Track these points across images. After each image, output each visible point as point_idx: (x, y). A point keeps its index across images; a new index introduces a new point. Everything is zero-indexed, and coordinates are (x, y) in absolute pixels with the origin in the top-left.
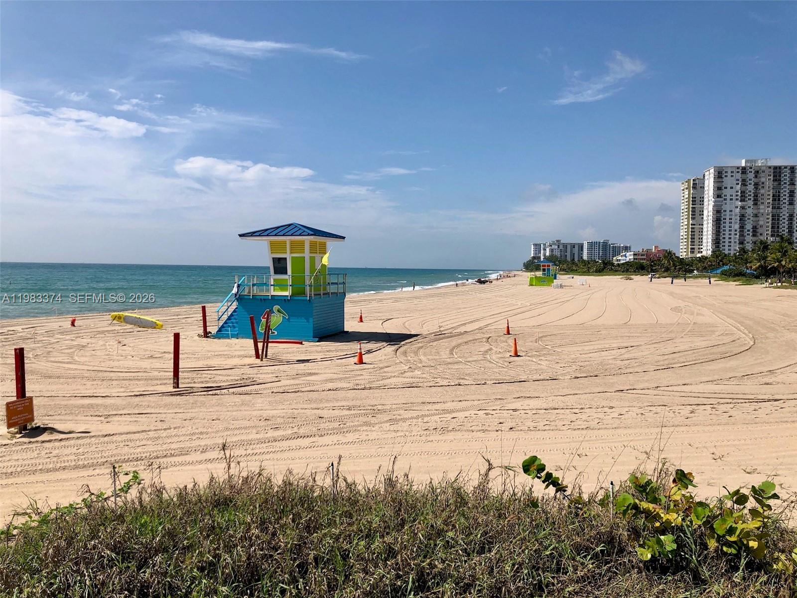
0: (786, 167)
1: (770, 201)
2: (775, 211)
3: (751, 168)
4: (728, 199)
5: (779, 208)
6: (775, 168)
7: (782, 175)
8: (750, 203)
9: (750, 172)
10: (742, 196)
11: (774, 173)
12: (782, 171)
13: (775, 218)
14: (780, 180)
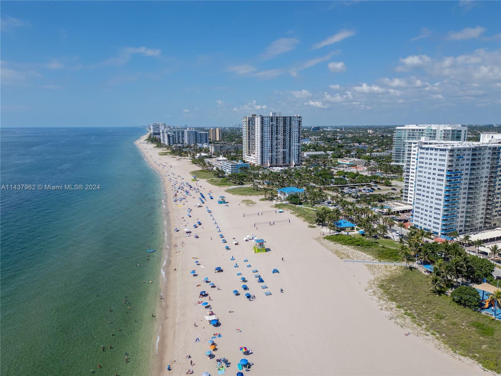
0: (288, 117)
1: (282, 133)
2: (284, 137)
3: (275, 117)
4: (266, 132)
5: (285, 136)
6: (284, 117)
7: (287, 121)
8: (274, 133)
9: (275, 119)
10: (271, 130)
11: (284, 120)
12: (287, 119)
13: (284, 140)
14: (286, 123)
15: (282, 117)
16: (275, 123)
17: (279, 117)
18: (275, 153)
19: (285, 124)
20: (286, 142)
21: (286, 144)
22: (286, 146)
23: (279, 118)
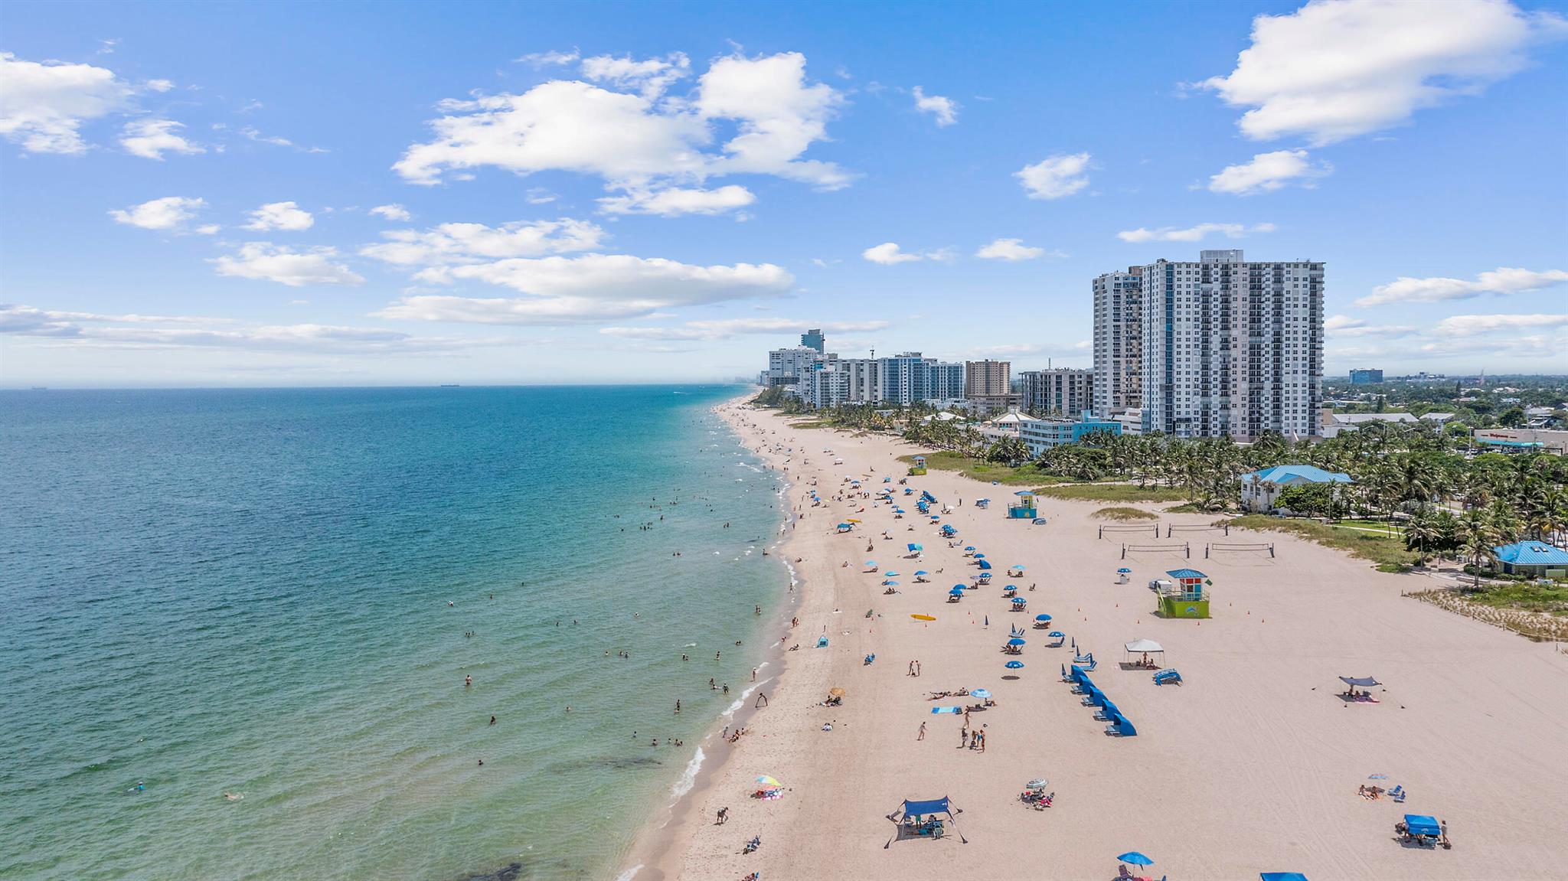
0: (1268, 265)
1: (1247, 322)
3: (1216, 266)
6: (1254, 267)
7: (1263, 279)
8: (1216, 325)
9: (1216, 273)
10: (1204, 314)
11: (1251, 275)
12: (1264, 273)
13: (1255, 350)
14: (1260, 288)
15: (1245, 265)
16: (1216, 286)
17: (1235, 266)
18: (1220, 399)
19: (1256, 292)
20: (1263, 359)
21: (1263, 366)
22: (1263, 372)
23: (1235, 269)
